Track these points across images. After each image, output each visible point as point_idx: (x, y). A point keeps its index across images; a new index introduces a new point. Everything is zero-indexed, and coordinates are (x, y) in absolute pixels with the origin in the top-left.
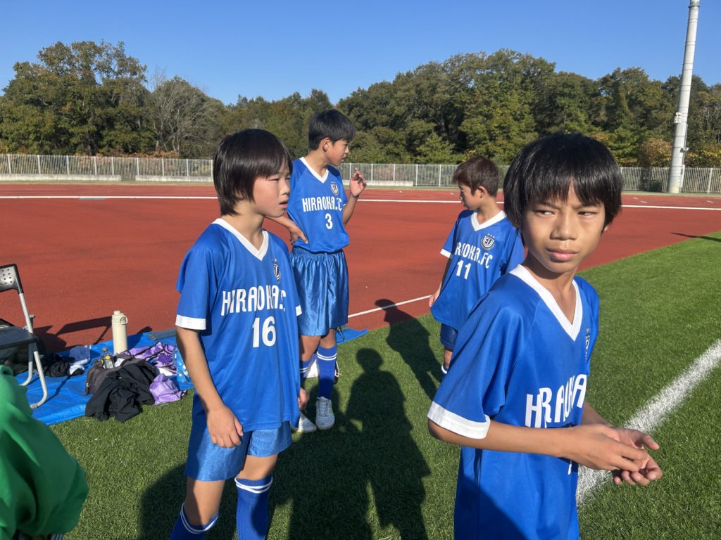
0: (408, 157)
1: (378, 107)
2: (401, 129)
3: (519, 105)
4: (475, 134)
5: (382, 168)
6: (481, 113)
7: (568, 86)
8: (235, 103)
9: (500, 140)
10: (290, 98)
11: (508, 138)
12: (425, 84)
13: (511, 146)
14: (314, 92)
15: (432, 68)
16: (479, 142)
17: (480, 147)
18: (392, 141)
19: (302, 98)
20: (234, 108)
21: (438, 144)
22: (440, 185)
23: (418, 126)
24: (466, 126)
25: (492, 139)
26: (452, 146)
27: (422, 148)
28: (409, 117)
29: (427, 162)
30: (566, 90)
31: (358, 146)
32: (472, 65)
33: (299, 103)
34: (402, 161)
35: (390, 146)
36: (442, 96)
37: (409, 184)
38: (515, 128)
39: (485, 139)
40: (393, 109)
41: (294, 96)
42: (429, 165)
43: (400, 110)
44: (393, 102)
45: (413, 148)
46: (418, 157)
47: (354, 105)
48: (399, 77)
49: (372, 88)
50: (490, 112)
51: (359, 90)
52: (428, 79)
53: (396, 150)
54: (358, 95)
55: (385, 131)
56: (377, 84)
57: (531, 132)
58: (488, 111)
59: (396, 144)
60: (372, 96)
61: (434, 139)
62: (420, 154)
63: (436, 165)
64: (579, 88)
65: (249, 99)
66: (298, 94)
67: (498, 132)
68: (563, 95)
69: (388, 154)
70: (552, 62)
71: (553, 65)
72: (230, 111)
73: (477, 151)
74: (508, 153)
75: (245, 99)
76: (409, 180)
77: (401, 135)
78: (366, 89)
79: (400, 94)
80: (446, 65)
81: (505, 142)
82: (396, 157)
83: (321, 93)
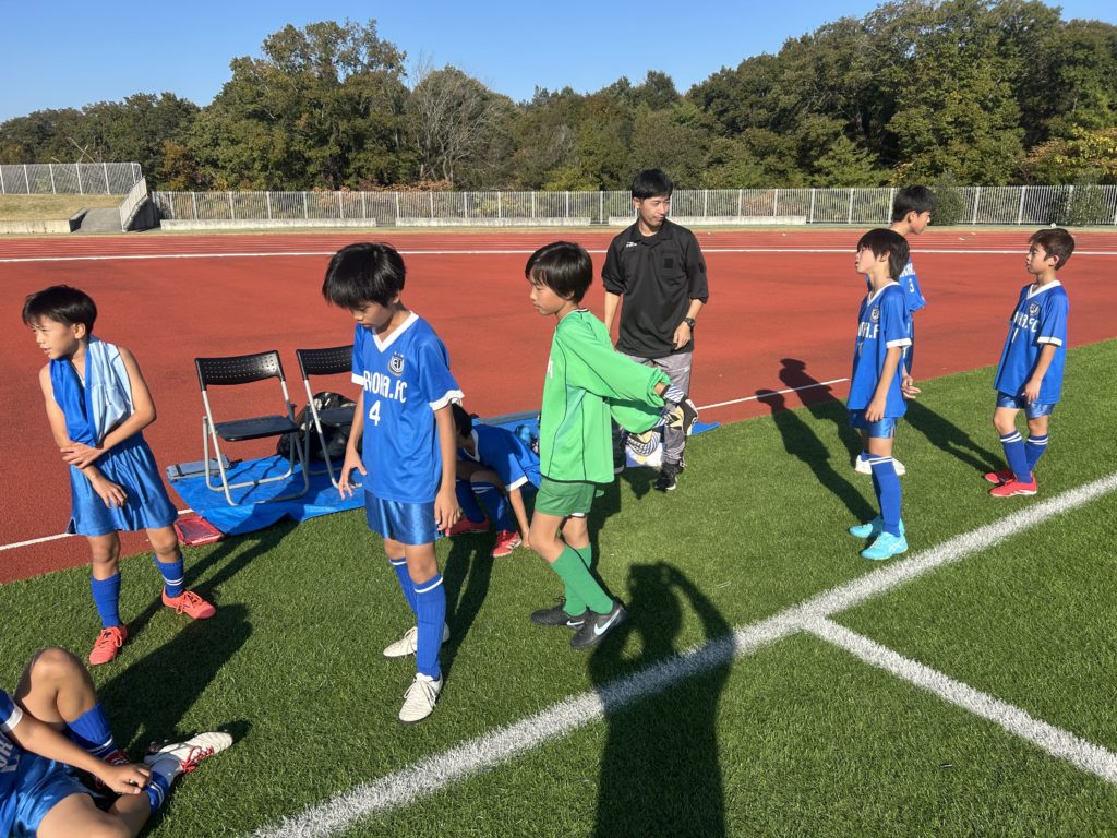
0: (800, 176)
1: (753, 97)
2: (789, 131)
3: (992, 84)
4: (913, 136)
5: (755, 196)
6: (925, 101)
7: (1083, 47)
8: (530, 100)
9: (956, 145)
10: (613, 86)
11: (971, 140)
12: (832, 56)
13: (974, 154)
14: (651, 75)
15: (844, 28)
16: (919, 150)
17: (920, 157)
18: (774, 152)
19: (631, 86)
20: (529, 107)
21: (849, 156)
22: (849, 220)
23: (818, 125)
24: (898, 122)
25: (943, 142)
26: (873, 157)
27: (822, 162)
28: (804, 112)
29: (830, 184)
30: (1080, 54)
31: (719, 161)
32: (913, 20)
33: (627, 94)
34: (789, 184)
35: (771, 160)
36: (859, 75)
37: (800, 221)
38: (983, 122)
39: (930, 143)
40: (776, 101)
41: (620, 83)
42: (832, 189)
43: (787, 101)
44: (777, 88)
45: (807, 162)
46: (817, 177)
47: (714, 94)
48: (788, 45)
49: (745, 66)
50: (942, 98)
51: (723, 70)
52: (836, 48)
53: (781, 166)
54: (720, 78)
55: (763, 136)
56: (752, 59)
57: (1011, 128)
58: (938, 96)
59: (781, 155)
60: (744, 79)
61: (844, 146)
62: (819, 171)
63: (846, 189)
64: (1103, 49)
65: (551, 92)
66: (626, 80)
67: (952, 130)
68: (1073, 62)
69: (766, 172)
70: (1055, 7)
71: (1057, 11)
72: (522, 112)
73: (916, 164)
74: (969, 167)
75: (545, 93)
76: (798, 213)
77: (788, 141)
78: (735, 69)
79: (788, 74)
80: (868, 21)
81: (964, 148)
82: (780, 177)
83: (661, 76)
